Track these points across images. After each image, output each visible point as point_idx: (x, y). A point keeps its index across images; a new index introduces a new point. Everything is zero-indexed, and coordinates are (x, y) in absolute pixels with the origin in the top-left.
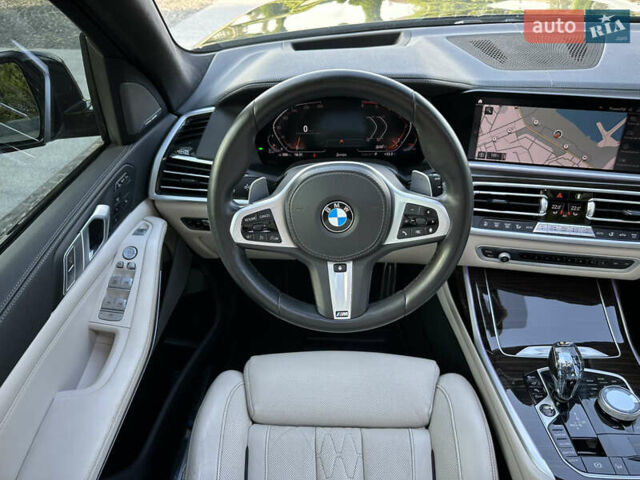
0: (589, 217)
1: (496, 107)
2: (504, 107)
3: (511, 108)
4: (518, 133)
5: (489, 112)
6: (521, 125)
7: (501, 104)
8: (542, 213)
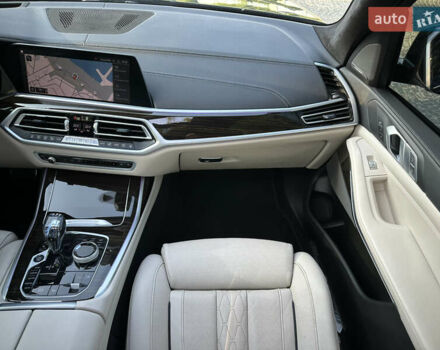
0: (96, 133)
1: (32, 56)
2: (38, 56)
3: (42, 57)
4: (51, 74)
5: (29, 59)
6: (51, 69)
7: (36, 54)
8: (67, 130)
